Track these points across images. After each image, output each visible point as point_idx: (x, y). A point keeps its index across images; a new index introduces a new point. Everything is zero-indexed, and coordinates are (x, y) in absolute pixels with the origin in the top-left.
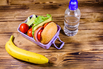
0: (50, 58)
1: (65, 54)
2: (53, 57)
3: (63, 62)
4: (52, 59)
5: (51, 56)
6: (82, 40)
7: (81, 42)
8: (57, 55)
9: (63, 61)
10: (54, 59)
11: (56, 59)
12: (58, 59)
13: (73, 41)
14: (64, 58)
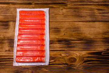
0: (68, 58)
1: (85, 53)
2: (71, 57)
3: (83, 64)
4: (71, 60)
5: (69, 55)
6: (96, 37)
7: (94, 39)
8: (76, 55)
10: (73, 60)
11: (75, 60)
12: (78, 60)
13: (85, 37)
14: (85, 59)
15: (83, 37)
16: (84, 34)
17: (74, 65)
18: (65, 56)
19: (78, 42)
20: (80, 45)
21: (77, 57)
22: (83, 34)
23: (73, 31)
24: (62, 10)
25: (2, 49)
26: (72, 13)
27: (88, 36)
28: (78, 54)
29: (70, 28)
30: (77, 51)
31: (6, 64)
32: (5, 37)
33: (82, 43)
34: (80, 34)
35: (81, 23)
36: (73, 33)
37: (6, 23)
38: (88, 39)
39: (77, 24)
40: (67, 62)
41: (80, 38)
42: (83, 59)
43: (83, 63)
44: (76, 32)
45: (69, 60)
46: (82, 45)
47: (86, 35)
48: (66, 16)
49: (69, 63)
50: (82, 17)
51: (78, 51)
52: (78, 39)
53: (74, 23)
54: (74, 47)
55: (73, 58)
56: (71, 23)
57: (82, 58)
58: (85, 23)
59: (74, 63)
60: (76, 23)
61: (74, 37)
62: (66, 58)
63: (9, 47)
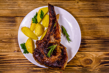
0: (83, 59)
1: (102, 54)
2: (87, 58)
4: (86, 62)
5: (85, 56)
8: (92, 56)
9: (100, 64)
10: (88, 61)
12: (94, 61)
13: (103, 36)
14: (102, 60)
15: (100, 36)
16: (102, 32)
17: (90, 67)
18: (80, 57)
19: (94, 41)
20: (97, 44)
21: (93, 58)
22: (100, 33)
23: (89, 29)
24: (78, 3)
25: (10, 49)
26: (90, 6)
27: (106, 34)
28: (94, 55)
29: (86, 25)
30: (93, 51)
31: (16, 66)
32: (13, 35)
33: (98, 43)
34: (97, 33)
35: (98, 19)
36: (89, 31)
37: (13, 19)
38: (106, 38)
39: (94, 21)
40: (83, 64)
41: (96, 36)
42: (100, 61)
43: (100, 65)
44: (92, 30)
45: (85, 62)
46: (99, 44)
47: (103, 33)
48: (82, 10)
49: (85, 65)
50: (100, 11)
51: (95, 51)
52: (94, 38)
53: (90, 19)
54: (90, 47)
55: (89, 59)
56: (87, 19)
57: (98, 60)
58: (103, 19)
59: (89, 65)
60: (92, 19)
61: (90, 36)
62: (81, 60)
63: (17, 47)
